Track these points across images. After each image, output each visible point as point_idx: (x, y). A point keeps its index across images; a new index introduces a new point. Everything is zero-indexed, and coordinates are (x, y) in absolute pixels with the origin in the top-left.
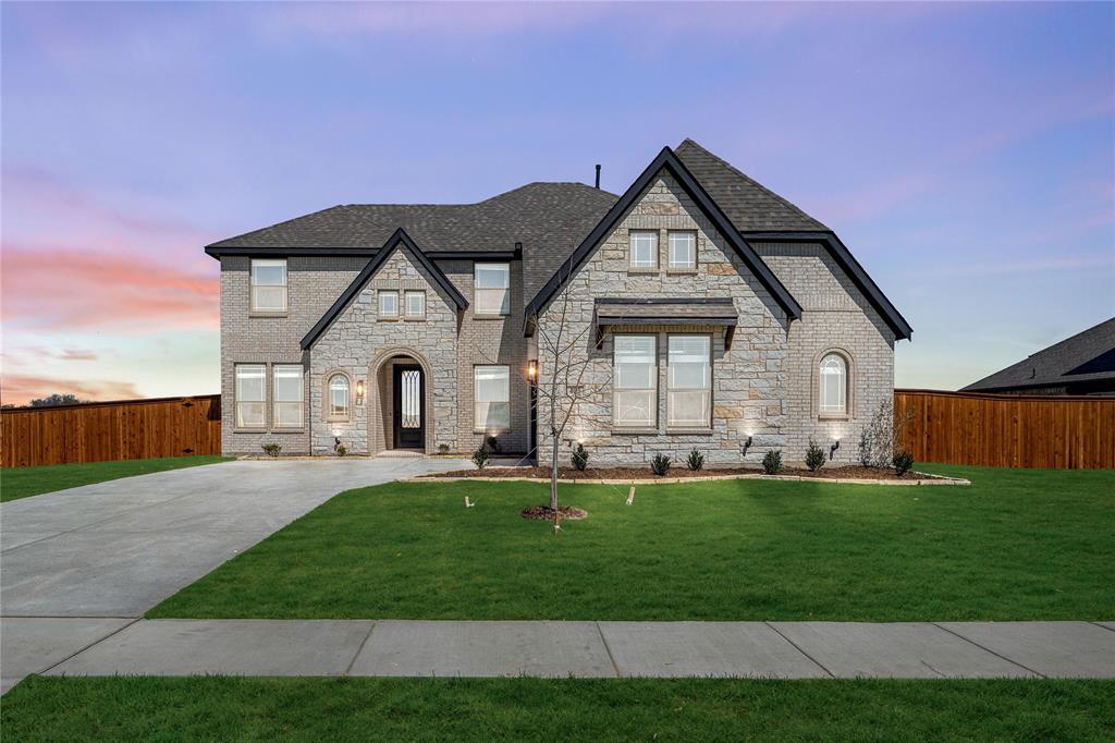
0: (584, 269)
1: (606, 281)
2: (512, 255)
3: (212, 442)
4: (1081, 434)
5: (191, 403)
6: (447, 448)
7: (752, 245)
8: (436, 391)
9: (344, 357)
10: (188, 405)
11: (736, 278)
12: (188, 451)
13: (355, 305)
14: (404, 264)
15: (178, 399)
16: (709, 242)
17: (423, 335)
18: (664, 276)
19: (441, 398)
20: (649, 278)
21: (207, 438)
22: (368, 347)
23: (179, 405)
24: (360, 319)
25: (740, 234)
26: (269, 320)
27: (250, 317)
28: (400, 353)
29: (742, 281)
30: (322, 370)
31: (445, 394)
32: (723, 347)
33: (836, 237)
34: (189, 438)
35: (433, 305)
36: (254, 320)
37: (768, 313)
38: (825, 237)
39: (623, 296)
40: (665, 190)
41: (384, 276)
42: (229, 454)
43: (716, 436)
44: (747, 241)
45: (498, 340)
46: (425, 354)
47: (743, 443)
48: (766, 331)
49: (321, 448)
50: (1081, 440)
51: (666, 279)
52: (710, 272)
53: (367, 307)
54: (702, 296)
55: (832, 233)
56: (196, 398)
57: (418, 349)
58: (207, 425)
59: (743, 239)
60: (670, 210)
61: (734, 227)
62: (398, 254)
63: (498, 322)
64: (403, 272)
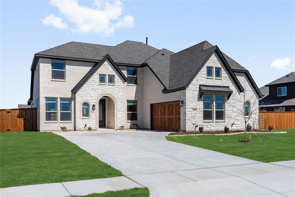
0: (197, 76)
1: (202, 80)
2: (140, 66)
3: (19, 127)
4: (274, 121)
5: (10, 111)
6: (123, 127)
7: (234, 73)
8: (118, 109)
9: (88, 96)
10: (9, 112)
11: (230, 81)
12: (9, 130)
13: (91, 79)
14: (108, 66)
15: (5, 110)
16: (224, 71)
17: (114, 90)
18: (215, 79)
19: (120, 111)
20: (211, 80)
21: (17, 125)
22: (96, 93)
23: (4, 112)
24: (93, 83)
25: (232, 70)
26: (59, 82)
27: (51, 81)
28: (105, 96)
29: (231, 82)
30: (80, 101)
31: (121, 109)
32: (227, 99)
33: (249, 72)
34: (9, 125)
35: (117, 80)
36: (53, 82)
37: (236, 91)
38: (247, 72)
39: (206, 84)
40: (215, 56)
41: (102, 70)
42: (43, 131)
43: (226, 123)
44: (233, 72)
45: (134, 92)
46: (115, 96)
47: (231, 124)
48: (236, 95)
49: (80, 128)
50: (274, 122)
51: (215, 80)
52: (224, 79)
53: (95, 79)
54: (223, 85)
55: (248, 71)
56: (12, 109)
57: (112, 94)
58: (17, 120)
59: (232, 71)
60: (215, 62)
61: (230, 68)
62: (106, 63)
63: (134, 87)
64: (107, 69)
